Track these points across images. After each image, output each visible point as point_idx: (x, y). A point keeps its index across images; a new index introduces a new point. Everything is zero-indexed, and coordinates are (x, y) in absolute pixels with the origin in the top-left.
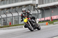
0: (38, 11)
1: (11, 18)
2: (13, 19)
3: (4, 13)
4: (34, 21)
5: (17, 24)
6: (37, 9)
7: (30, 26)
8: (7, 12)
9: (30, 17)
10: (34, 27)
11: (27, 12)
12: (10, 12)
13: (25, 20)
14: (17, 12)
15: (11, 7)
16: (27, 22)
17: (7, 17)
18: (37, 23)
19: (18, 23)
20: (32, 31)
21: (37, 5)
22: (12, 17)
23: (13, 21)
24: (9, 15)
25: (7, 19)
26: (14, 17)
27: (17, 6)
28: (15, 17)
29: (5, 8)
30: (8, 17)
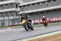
0: (19, 17)
6: (18, 15)
10: (29, 28)
13: (24, 21)
16: (25, 23)
18: (32, 25)
20: (27, 30)
21: (19, 12)
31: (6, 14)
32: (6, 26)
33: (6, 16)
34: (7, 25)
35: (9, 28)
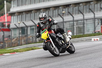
1: (70, 23)
2: (74, 26)
3: (59, 15)
4: (61, 36)
5: (82, 34)
7: (53, 47)
8: (64, 12)
9: (54, 30)
10: (61, 49)
11: (49, 20)
12: (69, 12)
14: (81, 13)
15: (71, 4)
17: (63, 22)
19: (84, 32)
22: (73, 21)
23: (75, 29)
24: (68, 18)
25: (64, 26)
26: (76, 21)
27: (81, 3)
28: (78, 21)
29: (61, 6)
30: (66, 22)
31: (88, 6)
32: (89, 33)
33: (88, 10)
34: (91, 31)
35: (96, 39)
